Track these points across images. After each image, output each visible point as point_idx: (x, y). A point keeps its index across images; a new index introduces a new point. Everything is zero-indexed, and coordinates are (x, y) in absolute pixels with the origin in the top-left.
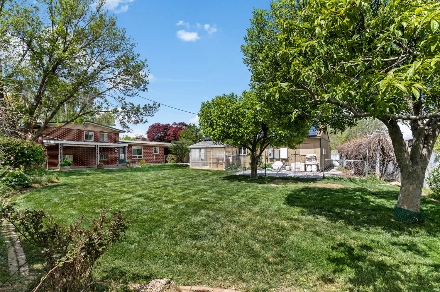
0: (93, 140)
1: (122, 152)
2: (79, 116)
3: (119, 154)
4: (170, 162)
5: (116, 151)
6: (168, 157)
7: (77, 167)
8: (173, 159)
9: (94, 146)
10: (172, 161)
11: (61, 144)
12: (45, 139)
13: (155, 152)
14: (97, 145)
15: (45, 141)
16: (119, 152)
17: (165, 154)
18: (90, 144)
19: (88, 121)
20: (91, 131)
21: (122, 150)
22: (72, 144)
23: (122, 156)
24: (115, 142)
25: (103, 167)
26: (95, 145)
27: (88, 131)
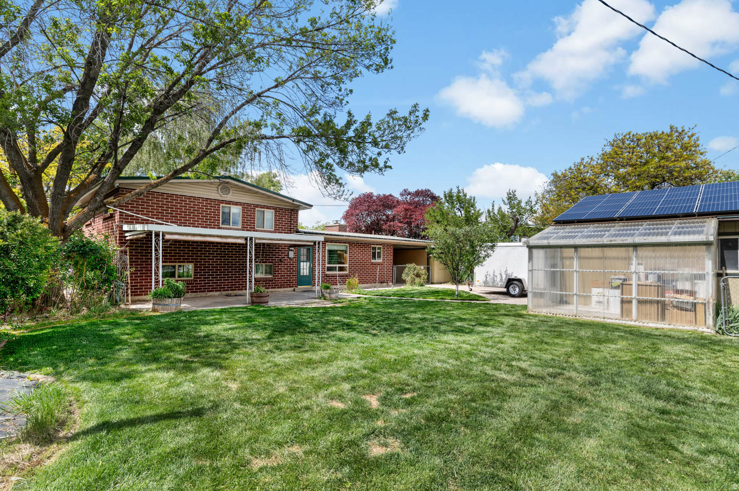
0: (240, 227)
1: (303, 258)
2: (205, 154)
3: (299, 261)
4: (413, 283)
5: (291, 254)
6: (406, 270)
7: (203, 294)
8: (418, 275)
9: (242, 241)
10: (417, 280)
11: (157, 235)
12: (127, 223)
13: (374, 257)
14: (251, 239)
15: (126, 227)
16: (297, 256)
17: (395, 263)
18: (232, 234)
19: (230, 177)
20: (236, 204)
21: (303, 251)
22: (187, 234)
23: (305, 268)
24: (290, 231)
25: (266, 299)
26: (246, 239)
27: (229, 203)
